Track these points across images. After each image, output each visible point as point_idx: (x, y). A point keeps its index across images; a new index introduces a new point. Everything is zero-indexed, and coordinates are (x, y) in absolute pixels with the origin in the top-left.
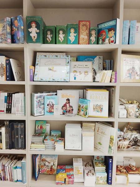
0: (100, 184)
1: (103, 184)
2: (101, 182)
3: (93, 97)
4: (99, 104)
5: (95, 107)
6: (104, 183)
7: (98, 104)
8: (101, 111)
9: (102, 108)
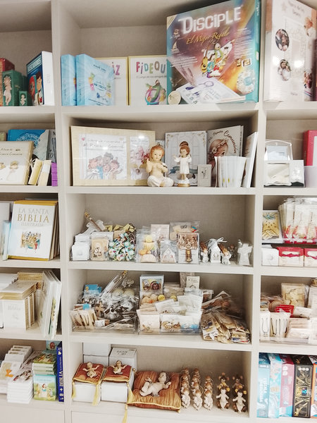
0: (42, 399)
1: (47, 400)
2: (44, 394)
3: (23, 217)
4: (34, 230)
5: (25, 239)
6: (49, 398)
7: (32, 233)
8: (36, 245)
9: (39, 241)
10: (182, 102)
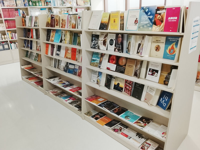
10: (65, 5)
